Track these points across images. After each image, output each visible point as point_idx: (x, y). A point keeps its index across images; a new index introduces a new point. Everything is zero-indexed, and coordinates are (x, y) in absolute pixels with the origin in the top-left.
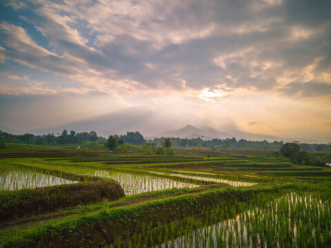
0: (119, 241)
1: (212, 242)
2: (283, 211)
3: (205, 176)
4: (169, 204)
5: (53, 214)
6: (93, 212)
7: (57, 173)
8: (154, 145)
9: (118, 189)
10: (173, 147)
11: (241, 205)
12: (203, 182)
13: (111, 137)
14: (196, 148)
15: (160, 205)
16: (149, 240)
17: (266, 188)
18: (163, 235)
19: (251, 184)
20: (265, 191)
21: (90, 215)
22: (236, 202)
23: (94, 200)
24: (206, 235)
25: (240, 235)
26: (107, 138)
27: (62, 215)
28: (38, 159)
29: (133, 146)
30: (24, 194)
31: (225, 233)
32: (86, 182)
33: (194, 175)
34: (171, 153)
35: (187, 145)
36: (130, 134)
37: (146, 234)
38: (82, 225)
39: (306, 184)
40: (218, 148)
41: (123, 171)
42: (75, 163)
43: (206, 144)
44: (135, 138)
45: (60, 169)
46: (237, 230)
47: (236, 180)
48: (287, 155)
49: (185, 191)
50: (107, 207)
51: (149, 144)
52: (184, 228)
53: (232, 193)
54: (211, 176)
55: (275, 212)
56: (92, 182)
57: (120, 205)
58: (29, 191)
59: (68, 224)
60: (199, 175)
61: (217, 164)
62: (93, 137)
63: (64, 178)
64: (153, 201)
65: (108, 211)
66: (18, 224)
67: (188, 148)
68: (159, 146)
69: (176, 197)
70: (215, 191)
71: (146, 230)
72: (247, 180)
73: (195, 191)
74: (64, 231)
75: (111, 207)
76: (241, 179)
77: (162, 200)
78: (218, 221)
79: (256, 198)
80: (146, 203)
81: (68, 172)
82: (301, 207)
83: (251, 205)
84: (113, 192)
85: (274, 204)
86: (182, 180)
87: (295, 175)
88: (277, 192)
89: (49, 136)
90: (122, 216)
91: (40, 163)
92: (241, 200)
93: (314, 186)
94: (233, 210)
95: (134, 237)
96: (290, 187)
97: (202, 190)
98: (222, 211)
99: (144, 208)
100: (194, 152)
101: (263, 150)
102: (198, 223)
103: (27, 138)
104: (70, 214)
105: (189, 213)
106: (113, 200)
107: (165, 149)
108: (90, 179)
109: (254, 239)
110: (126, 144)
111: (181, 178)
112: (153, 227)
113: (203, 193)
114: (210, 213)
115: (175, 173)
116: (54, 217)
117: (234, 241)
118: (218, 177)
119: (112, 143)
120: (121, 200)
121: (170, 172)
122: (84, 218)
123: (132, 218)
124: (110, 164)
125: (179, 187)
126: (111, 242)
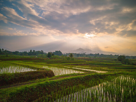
0: (52, 93)
1: (89, 94)
2: (118, 83)
3: (87, 68)
4: (72, 79)
5: (27, 82)
6: (42, 82)
7: (28, 67)
8: (66, 56)
9: (52, 73)
10: (74, 57)
11: (101, 80)
12: (86, 71)
13: (49, 53)
14: (83, 57)
15: (68, 80)
16: (64, 93)
17: (111, 73)
18: (70, 91)
20: (111, 75)
21: (41, 83)
22: (99, 79)
23: (43, 77)
24: (87, 92)
25: (100, 92)
26: (47, 53)
27: (31, 83)
28: (21, 61)
29: (58, 56)
30: (16, 75)
31: (94, 91)
32: (40, 70)
33: (82, 68)
34: (73, 59)
35: (79, 56)
36: (57, 52)
37: (63, 91)
38: (38, 87)
39: (128, 72)
40: (92, 57)
41: (54, 66)
42: (35, 63)
43: (87, 56)
44: (59, 53)
45: (29, 65)
46: (99, 90)
47: (99, 70)
48: (120, 60)
49: (78, 74)
50: (48, 80)
51: (64, 56)
52: (78, 89)
53: (97, 75)
54: (89, 69)
55: (114, 83)
56: (42, 70)
57: (53, 79)
58: (18, 73)
59: (33, 86)
60: (84, 68)
61: (91, 64)
62: (42, 53)
63: (31, 68)
64: (66, 78)
65: (48, 81)
66: (14, 86)
67: (80, 57)
68: (68, 56)
69: (75, 77)
70: (90, 74)
71: (63, 89)
72: (104, 70)
73: (82, 74)
74: (32, 89)
75: (49, 80)
76: (101, 70)
77: (70, 78)
78: (92, 86)
79: (107, 77)
80: (63, 79)
81: (32, 66)
82: (125, 81)
83: (105, 80)
84: (50, 74)
85: (114, 80)
86: (77, 70)
87: (123, 68)
88: (115, 75)
89: (25, 52)
90: (54, 84)
91: (21, 62)
92: (101, 78)
93: (131, 73)
94: (98, 82)
95: (59, 92)
96: (121, 73)
97: (85, 74)
98: (93, 82)
99: (63, 81)
100: (82, 59)
101: (110, 58)
102: (84, 87)
103: (16, 53)
104: (34, 82)
105: (80, 83)
106: (50, 77)
107: (70, 58)
108: (41, 69)
109: (106, 94)
110: (55, 56)
111: (77, 69)
112: (66, 88)
113: (86, 75)
114: (88, 83)
115: (75, 67)
116: (28, 83)
117: (98, 94)
118: (92, 69)
119: (50, 55)
120: (53, 78)
121: (73, 67)
122: (39, 84)
123: (58, 85)
124: (49, 63)
125: (76, 73)
126: (49, 93)
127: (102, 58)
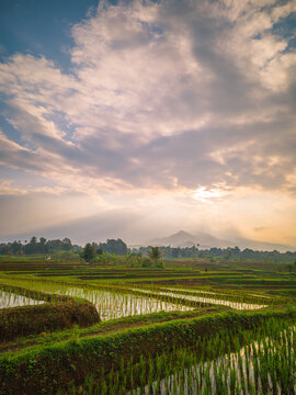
0: (90, 380)
3: (202, 295)
4: (155, 332)
5: (11, 343)
6: (61, 341)
7: (20, 291)
8: (140, 255)
9: (92, 312)
10: (162, 259)
11: (246, 334)
12: (198, 303)
13: (88, 245)
14: (191, 259)
15: (143, 334)
16: (128, 380)
17: (277, 311)
19: (258, 307)
22: (240, 331)
24: (202, 374)
25: (245, 376)
26: (83, 246)
27: (22, 346)
29: (114, 256)
31: (226, 373)
32: (53, 303)
33: (188, 294)
35: (180, 256)
36: (111, 242)
37: (125, 372)
38: (45, 359)
40: (217, 260)
41: (100, 288)
42: (45, 278)
43: (202, 254)
44: (117, 246)
45: (24, 285)
46: (241, 369)
47: (240, 302)
49: (175, 315)
50: (77, 336)
51: (133, 254)
52: (174, 365)
53: (234, 319)
54: (209, 296)
56: (60, 303)
57: (93, 333)
59: (28, 357)
60: (194, 294)
62: (67, 245)
64: (134, 329)
65: (79, 340)
67: (181, 259)
68: (146, 256)
69: (164, 324)
70: (213, 315)
71: (125, 366)
72: (254, 301)
73: (188, 315)
74: (23, 367)
75: (81, 335)
76: (246, 300)
77: (147, 327)
78: (217, 356)
79: (265, 325)
80: (126, 331)
81: (33, 289)
83: (258, 336)
84: (86, 316)
86: (172, 300)
89: (15, 244)
90: (96, 348)
92: (247, 328)
94: (236, 341)
95: (110, 376)
97: (197, 315)
98: (222, 342)
99: (124, 337)
100: (187, 264)
101: (273, 262)
102: (192, 357)
104: (32, 344)
105: (180, 343)
106: (86, 326)
107: (152, 261)
109: (265, 381)
110: (106, 254)
111: (171, 298)
112: (134, 363)
113: (198, 318)
114: (206, 345)
115: (164, 291)
116: (12, 348)
118: (218, 297)
119: (89, 252)
120: (95, 327)
121: (159, 290)
122: (48, 350)
123: (108, 351)
125: (168, 310)
126: (80, 382)
127: (249, 261)
